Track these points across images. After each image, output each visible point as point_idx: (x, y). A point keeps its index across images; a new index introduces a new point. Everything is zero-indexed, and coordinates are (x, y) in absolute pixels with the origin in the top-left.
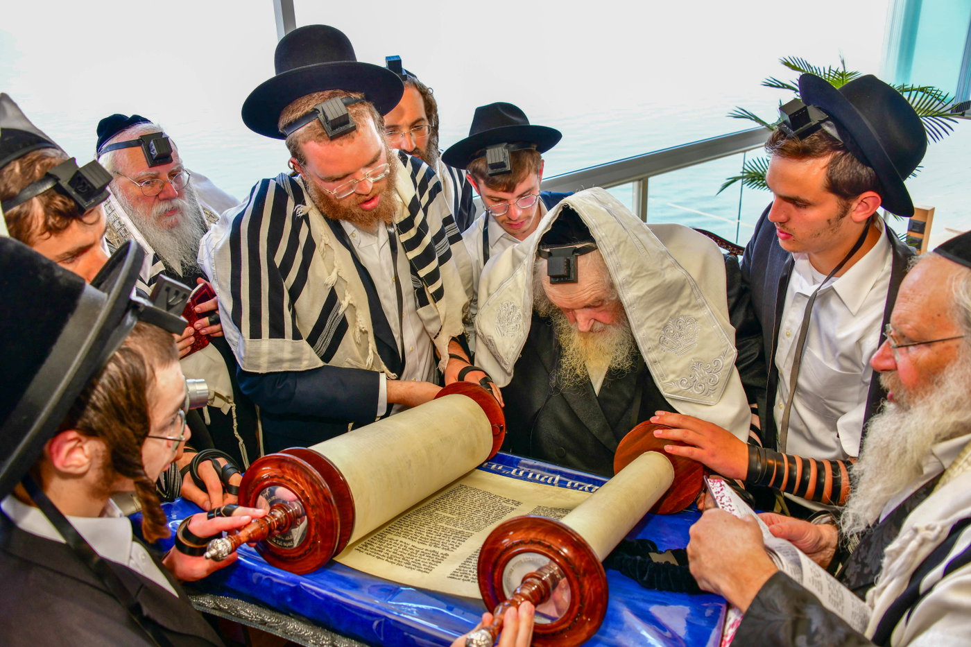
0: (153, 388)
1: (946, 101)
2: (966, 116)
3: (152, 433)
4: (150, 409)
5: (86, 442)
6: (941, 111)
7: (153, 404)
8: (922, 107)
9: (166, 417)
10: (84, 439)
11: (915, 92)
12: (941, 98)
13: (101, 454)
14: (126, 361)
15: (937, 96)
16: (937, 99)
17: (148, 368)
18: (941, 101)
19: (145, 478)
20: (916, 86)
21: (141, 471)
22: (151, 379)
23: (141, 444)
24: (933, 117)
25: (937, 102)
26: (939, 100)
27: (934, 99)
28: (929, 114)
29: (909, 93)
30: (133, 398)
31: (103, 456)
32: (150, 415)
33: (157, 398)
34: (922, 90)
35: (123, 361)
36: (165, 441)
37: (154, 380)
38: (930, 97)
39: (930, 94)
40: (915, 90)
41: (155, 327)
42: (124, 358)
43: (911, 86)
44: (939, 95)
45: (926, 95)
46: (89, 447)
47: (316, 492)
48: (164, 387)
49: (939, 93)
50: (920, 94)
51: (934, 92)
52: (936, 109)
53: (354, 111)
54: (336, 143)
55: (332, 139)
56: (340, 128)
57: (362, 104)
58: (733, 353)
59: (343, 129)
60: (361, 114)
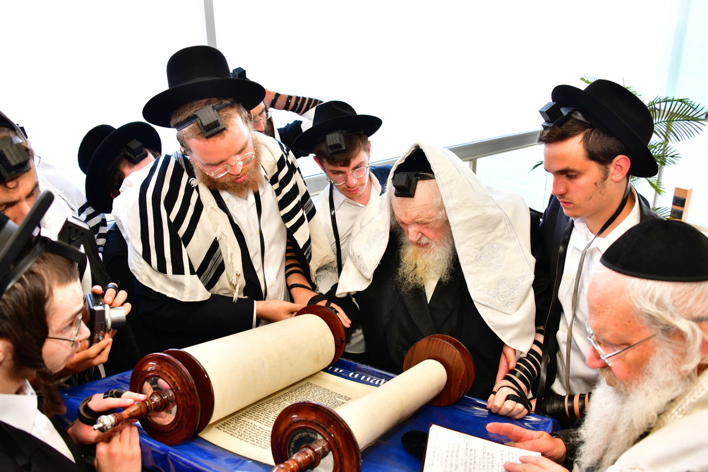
0: (51, 303)
1: (699, 109)
3: (50, 335)
4: (48, 318)
6: (695, 116)
7: (50, 315)
8: (681, 113)
9: (64, 323)
12: (695, 107)
13: (10, 350)
14: (30, 282)
15: (691, 105)
16: (692, 107)
17: (47, 287)
18: (695, 109)
19: (44, 369)
20: (676, 98)
21: (41, 364)
22: (49, 296)
23: (41, 344)
24: (688, 121)
25: (692, 110)
26: (693, 108)
27: (689, 107)
28: (686, 118)
29: (671, 103)
31: (12, 351)
32: (49, 323)
33: (54, 310)
34: (681, 101)
35: (27, 282)
36: (65, 342)
37: (51, 297)
38: (686, 106)
39: (686, 103)
40: (675, 101)
42: (29, 280)
43: (672, 98)
44: (693, 105)
45: (683, 104)
47: (183, 384)
48: (60, 303)
49: (692, 103)
50: (679, 103)
51: (690, 103)
52: (691, 115)
53: (225, 115)
54: (211, 140)
55: (208, 137)
56: (213, 130)
57: (232, 106)
58: (531, 277)
59: (215, 130)
60: (230, 116)
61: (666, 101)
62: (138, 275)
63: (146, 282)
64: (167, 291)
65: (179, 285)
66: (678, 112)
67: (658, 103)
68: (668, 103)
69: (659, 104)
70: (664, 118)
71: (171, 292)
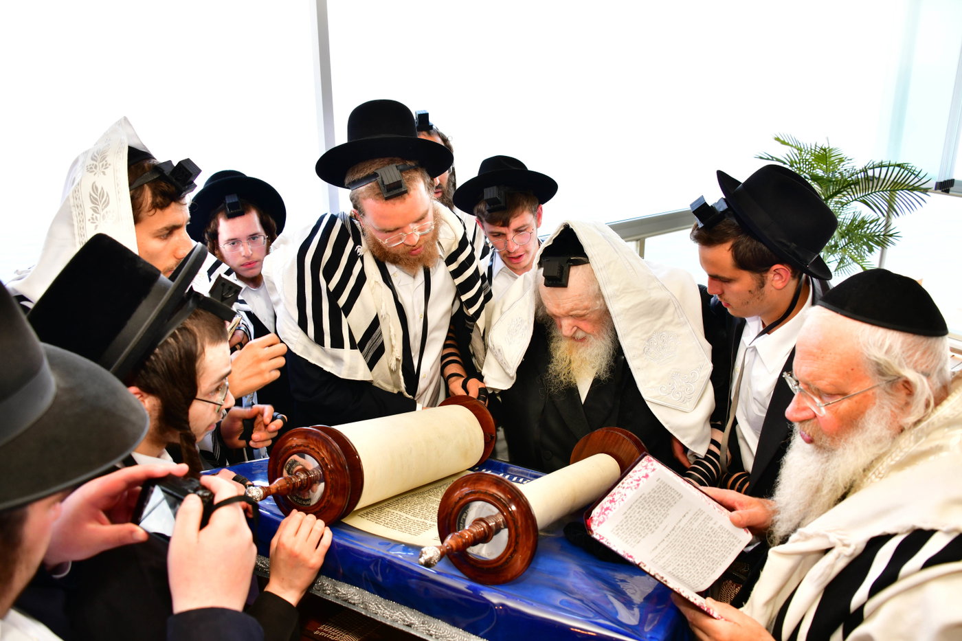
0: (201, 361)
1: (921, 175)
2: (950, 193)
3: (199, 396)
4: (198, 377)
5: (146, 398)
6: (916, 185)
7: (200, 374)
8: (899, 181)
9: (212, 384)
10: (145, 395)
11: (893, 167)
12: (916, 173)
13: (157, 408)
14: (183, 338)
15: (911, 172)
16: (913, 173)
17: (199, 345)
18: (917, 176)
19: (189, 431)
20: (893, 162)
21: (186, 426)
22: (201, 354)
23: (189, 404)
24: (908, 190)
25: (913, 176)
26: (915, 175)
27: (910, 174)
28: (905, 188)
29: (886, 168)
30: (184, 366)
31: (159, 410)
32: (198, 383)
33: (204, 369)
34: (899, 166)
35: (180, 337)
36: (212, 405)
37: (203, 355)
38: (906, 172)
39: (906, 169)
40: (891, 166)
41: (210, 314)
42: (182, 335)
43: (888, 163)
44: (915, 171)
45: (902, 170)
46: (149, 402)
47: (333, 460)
48: (211, 361)
49: (913, 169)
50: (897, 169)
51: (910, 168)
52: (911, 184)
53: (408, 177)
54: (390, 202)
55: (387, 199)
56: (395, 191)
57: (416, 170)
58: (709, 367)
59: (397, 191)
60: (413, 179)
61: (881, 166)
62: (292, 344)
63: (302, 353)
64: (324, 364)
65: (337, 359)
66: (895, 180)
67: (870, 169)
68: (883, 168)
69: (872, 170)
70: (878, 188)
71: (329, 366)
